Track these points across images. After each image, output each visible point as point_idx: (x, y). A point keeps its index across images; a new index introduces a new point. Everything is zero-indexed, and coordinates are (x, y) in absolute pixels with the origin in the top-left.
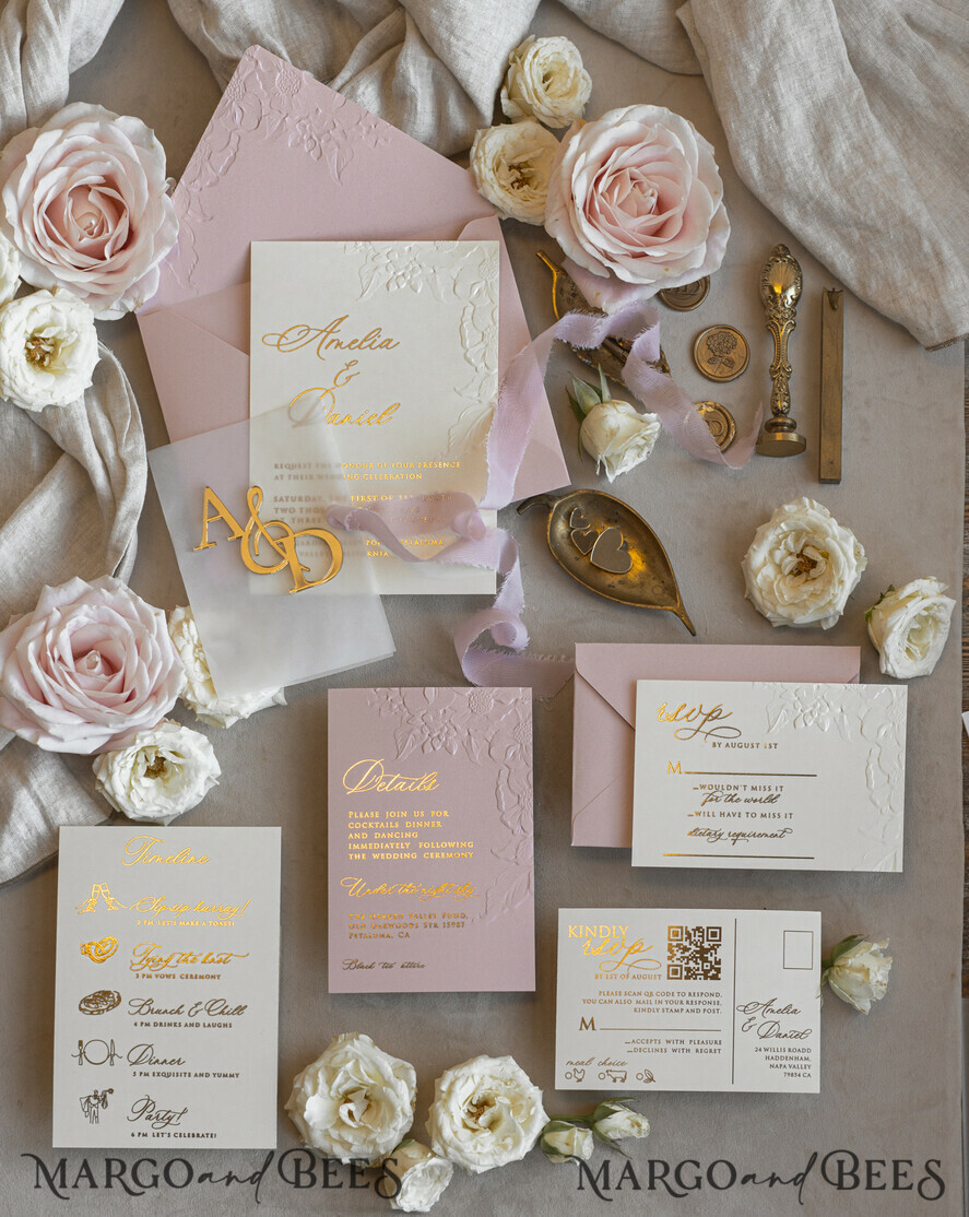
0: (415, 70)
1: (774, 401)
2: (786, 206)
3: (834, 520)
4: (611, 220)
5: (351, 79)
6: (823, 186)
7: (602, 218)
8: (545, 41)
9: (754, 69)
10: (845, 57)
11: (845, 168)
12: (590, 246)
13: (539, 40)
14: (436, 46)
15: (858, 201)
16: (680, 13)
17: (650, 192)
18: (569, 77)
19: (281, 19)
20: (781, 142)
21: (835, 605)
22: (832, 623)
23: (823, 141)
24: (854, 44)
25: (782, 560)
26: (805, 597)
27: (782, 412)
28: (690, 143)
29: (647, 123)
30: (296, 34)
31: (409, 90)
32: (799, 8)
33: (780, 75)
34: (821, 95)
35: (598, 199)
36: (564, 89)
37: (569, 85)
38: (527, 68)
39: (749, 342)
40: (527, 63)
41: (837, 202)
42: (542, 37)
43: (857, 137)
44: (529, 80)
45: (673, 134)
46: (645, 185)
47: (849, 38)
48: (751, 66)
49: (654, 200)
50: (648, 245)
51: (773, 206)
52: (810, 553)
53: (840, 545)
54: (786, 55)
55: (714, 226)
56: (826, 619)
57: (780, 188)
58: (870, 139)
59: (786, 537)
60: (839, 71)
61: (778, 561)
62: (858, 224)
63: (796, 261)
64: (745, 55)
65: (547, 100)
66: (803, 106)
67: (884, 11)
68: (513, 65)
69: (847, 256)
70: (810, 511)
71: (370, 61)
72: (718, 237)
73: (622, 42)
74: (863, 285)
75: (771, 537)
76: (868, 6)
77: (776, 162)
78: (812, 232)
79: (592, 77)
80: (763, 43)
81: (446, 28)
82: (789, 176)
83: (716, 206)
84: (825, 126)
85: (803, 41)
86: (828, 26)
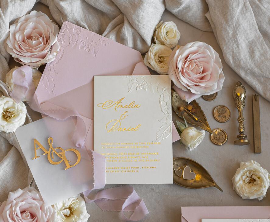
0: (127, 32)
1: (239, 129)
2: (241, 71)
3: (261, 167)
4: (189, 75)
5: (107, 34)
6: (253, 66)
7: (186, 75)
8: (167, 23)
9: (231, 32)
10: (257, 28)
11: (259, 60)
12: (183, 83)
13: (165, 23)
14: (134, 26)
15: (263, 70)
16: (207, 15)
17: (201, 67)
18: (174, 33)
19: (85, 16)
20: (239, 53)
21: (263, 194)
22: (261, 198)
23: (252, 53)
24: (259, 24)
25: (245, 179)
26: (253, 191)
27: (242, 133)
28: (212, 53)
29: (199, 47)
30: (90, 20)
31: (125, 38)
32: (243, 15)
33: (238, 34)
34: (251, 39)
35: (185, 68)
36: (172, 36)
37: (174, 35)
38: (162, 31)
39: (230, 110)
40: (162, 30)
41: (257, 70)
42: (166, 22)
43: (262, 52)
44: (163, 35)
45: (208, 50)
46: (199, 65)
47: (258, 23)
48: (230, 31)
49: (202, 69)
50: (200, 82)
51: (237, 71)
52: (254, 177)
53: (264, 175)
54: (240, 28)
55: (220, 77)
56: (260, 197)
57: (239, 66)
58: (266, 52)
59: (246, 172)
60: (256, 32)
61: (244, 179)
62: (263, 77)
63: (244, 87)
64: (228, 29)
65: (168, 40)
66: (246, 43)
67: (268, 15)
68: (157, 30)
69: (260, 86)
70: (254, 164)
71: (113, 29)
72: (221, 80)
73: (189, 22)
74: (265, 94)
75: (242, 172)
76: (264, 14)
77: (238, 59)
78: (249, 79)
79: (180, 32)
80: (233, 25)
81: (137, 21)
82: (242, 63)
83: (220, 71)
84: (252, 48)
85: (245, 24)
86: (252, 20)
